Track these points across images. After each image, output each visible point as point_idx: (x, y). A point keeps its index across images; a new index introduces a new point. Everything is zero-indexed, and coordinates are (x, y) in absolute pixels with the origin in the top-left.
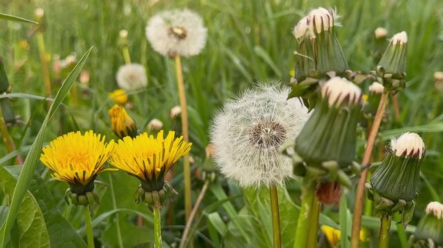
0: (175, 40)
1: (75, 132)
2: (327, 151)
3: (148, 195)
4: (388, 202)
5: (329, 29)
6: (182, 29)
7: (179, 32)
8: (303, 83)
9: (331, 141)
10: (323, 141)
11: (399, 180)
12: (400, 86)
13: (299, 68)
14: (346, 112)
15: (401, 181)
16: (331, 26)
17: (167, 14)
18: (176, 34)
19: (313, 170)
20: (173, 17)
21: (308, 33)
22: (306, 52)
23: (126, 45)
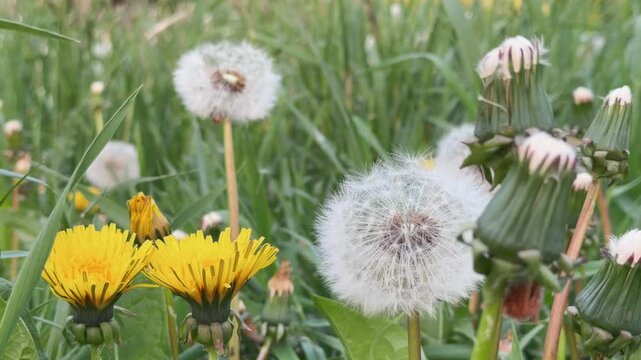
0: (225, 94)
1: (86, 226)
2: (526, 236)
3: (203, 330)
4: (603, 335)
5: (531, 66)
6: (236, 74)
7: (232, 79)
8: (489, 143)
9: (531, 222)
10: (520, 222)
11: (621, 299)
12: (619, 172)
13: (484, 121)
14: (554, 182)
15: (625, 303)
16: (535, 62)
17: (210, 49)
18: (226, 83)
19: (504, 265)
20: (222, 55)
21: (500, 71)
22: (495, 99)
23: (98, 108)
